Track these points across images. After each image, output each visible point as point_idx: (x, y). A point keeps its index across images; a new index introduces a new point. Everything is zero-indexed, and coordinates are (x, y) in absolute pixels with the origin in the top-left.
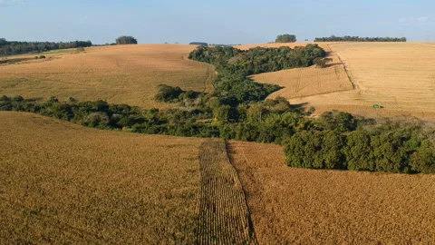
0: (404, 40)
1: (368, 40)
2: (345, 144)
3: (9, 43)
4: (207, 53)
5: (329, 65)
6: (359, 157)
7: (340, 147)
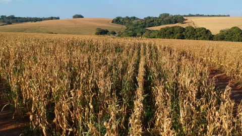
0: (229, 16)
1: (208, 16)
2: (184, 31)
3: (16, 18)
4: (121, 20)
5: (185, 23)
6: (190, 36)
7: (182, 32)
